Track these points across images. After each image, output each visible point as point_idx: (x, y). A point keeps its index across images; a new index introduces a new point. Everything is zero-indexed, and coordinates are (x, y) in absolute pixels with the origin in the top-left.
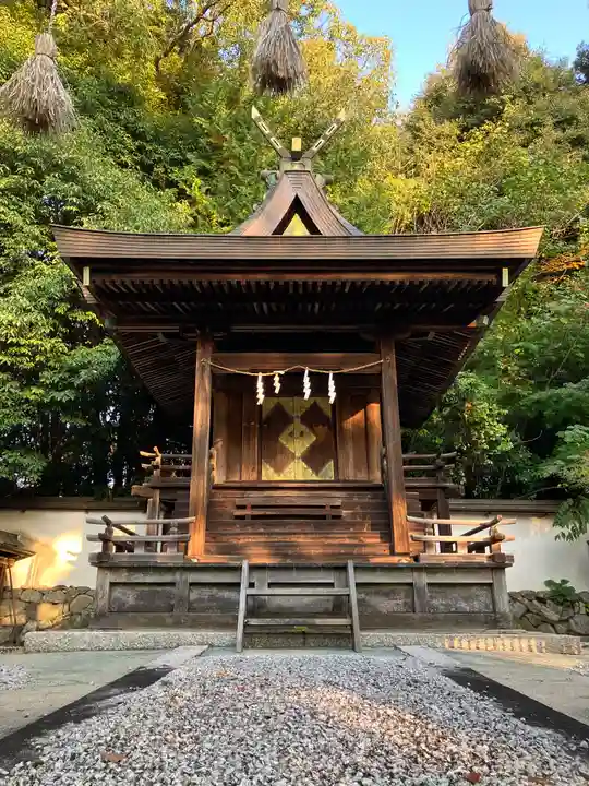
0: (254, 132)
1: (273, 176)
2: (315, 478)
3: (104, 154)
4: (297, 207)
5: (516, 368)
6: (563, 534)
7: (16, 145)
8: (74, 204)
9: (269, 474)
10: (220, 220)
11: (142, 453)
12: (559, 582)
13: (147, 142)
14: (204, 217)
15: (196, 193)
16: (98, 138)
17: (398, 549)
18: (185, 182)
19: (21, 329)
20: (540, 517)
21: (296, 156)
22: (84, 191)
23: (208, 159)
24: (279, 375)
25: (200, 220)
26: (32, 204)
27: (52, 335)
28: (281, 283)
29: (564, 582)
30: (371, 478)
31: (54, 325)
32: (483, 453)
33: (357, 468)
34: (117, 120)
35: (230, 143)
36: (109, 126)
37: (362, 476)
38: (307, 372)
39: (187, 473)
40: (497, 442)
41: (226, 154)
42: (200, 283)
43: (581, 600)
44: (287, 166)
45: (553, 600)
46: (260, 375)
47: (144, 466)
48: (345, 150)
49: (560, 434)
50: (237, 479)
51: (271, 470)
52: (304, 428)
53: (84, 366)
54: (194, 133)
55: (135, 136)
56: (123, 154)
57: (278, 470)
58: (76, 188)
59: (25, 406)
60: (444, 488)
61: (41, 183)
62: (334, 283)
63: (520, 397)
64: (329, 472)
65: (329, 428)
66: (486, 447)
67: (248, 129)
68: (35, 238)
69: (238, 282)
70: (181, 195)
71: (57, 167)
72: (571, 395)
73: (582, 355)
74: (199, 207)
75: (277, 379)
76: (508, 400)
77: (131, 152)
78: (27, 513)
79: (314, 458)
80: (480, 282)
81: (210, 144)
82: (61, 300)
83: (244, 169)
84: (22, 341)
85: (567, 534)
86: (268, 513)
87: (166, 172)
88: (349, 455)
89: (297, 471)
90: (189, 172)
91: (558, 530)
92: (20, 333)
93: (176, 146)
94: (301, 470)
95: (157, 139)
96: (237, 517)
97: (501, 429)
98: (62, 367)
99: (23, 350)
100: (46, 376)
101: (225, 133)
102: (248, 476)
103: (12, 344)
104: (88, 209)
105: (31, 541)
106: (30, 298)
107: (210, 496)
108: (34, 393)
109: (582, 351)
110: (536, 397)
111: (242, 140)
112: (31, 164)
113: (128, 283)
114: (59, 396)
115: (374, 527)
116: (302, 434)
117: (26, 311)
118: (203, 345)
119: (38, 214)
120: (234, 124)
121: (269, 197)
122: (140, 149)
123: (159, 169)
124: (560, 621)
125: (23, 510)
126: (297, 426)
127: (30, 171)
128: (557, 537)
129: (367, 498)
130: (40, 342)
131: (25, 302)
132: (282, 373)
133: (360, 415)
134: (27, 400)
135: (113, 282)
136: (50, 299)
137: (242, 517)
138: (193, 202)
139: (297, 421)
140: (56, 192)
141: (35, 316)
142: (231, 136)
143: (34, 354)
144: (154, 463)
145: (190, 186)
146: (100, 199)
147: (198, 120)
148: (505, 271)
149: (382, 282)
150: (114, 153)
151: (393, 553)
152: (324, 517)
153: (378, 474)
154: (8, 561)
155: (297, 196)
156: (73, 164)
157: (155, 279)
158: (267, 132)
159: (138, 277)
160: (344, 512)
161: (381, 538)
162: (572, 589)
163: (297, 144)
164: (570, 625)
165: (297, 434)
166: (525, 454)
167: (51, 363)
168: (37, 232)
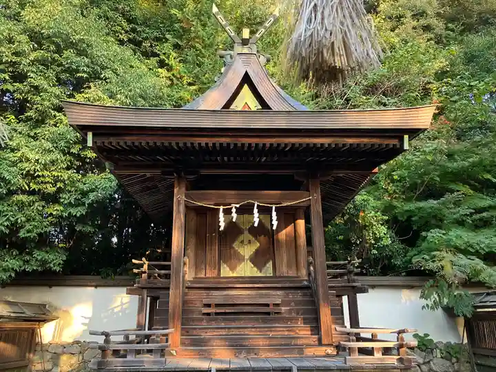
0: (213, 20)
1: (229, 56)
2: (259, 275)
3: (108, 34)
4: (247, 79)
5: (394, 188)
6: (427, 305)
7: (42, 29)
8: (84, 72)
9: (226, 272)
10: (189, 81)
11: (134, 261)
12: (423, 336)
13: (138, 24)
14: (177, 79)
15: (172, 62)
16: (103, 23)
17: (325, 341)
18: (164, 54)
19: (45, 165)
20: (409, 289)
21: (245, 42)
22: (92, 62)
23: (180, 37)
24: (236, 207)
25: (175, 81)
26: (54, 71)
27: (68, 168)
28: (239, 145)
29: (426, 335)
30: (299, 274)
31: (70, 161)
32: (370, 246)
33: (289, 266)
34: (116, 9)
35: (196, 27)
36: (111, 14)
37: (292, 273)
38: (256, 205)
39: (168, 276)
40: (381, 238)
41: (193, 35)
42: (177, 144)
43: (437, 347)
44: (238, 49)
45: (419, 348)
46: (221, 208)
47: (135, 271)
48: (276, 34)
49: (424, 234)
50: (203, 276)
51: (228, 269)
52: (251, 237)
53: (92, 191)
54: (172, 19)
55: (129, 21)
56: (121, 34)
57: (233, 269)
58: (86, 60)
59: (49, 218)
60: (354, 287)
61: (61, 56)
62: (279, 145)
63: (395, 207)
64: (268, 270)
65: (269, 239)
66: (373, 242)
67: (209, 18)
68: (57, 97)
69: (207, 144)
70: (162, 64)
71: (72, 45)
72: (431, 208)
73: (438, 179)
74: (175, 72)
75: (234, 210)
76: (387, 209)
77: (126, 32)
78: (54, 288)
79: (258, 260)
80: (386, 145)
81: (181, 27)
82: (75, 143)
83: (205, 46)
84: (46, 173)
85: (430, 306)
86: (227, 311)
87: (151, 46)
88: (284, 257)
89: (247, 269)
90: (167, 47)
91: (424, 302)
92: (45, 167)
93: (159, 28)
94: (249, 268)
95: (145, 23)
96: (204, 314)
97: (383, 229)
98: (76, 191)
99: (47, 179)
100: (65, 198)
101: (192, 21)
102: (211, 273)
103: (39, 176)
104: (95, 76)
105: (56, 309)
106: (53, 141)
107: (185, 294)
108: (56, 209)
109: (438, 176)
110: (406, 208)
111: (204, 25)
112: (53, 43)
113: (122, 144)
114: (73, 211)
115: (306, 321)
116: (250, 242)
117: (50, 151)
118: (179, 185)
119: (59, 80)
120: (199, 15)
121: (227, 71)
122: (134, 30)
123: (146, 44)
124: (424, 363)
125: (50, 286)
126: (247, 236)
127: (52, 48)
128: (423, 307)
129: (299, 296)
130: (60, 174)
131: (48, 145)
132: (238, 206)
133: (290, 228)
134: (51, 214)
135: (111, 143)
136: (67, 142)
137: (208, 314)
138: (170, 69)
139: (246, 233)
140: (71, 63)
141: (56, 155)
142: (197, 23)
143: (56, 182)
144: (143, 269)
145: (168, 58)
146: (103, 68)
147: (174, 11)
148: (406, 137)
149: (314, 144)
150: (115, 32)
151: (320, 343)
152: (268, 314)
153: (304, 272)
154: (39, 325)
155: (246, 72)
156: (84, 43)
157: (143, 141)
158: (224, 23)
159: (129, 140)
160: (283, 309)
161: (311, 331)
162: (431, 340)
163: (246, 33)
164: (430, 366)
165: (246, 242)
166: (398, 246)
167: (69, 188)
168: (58, 92)
